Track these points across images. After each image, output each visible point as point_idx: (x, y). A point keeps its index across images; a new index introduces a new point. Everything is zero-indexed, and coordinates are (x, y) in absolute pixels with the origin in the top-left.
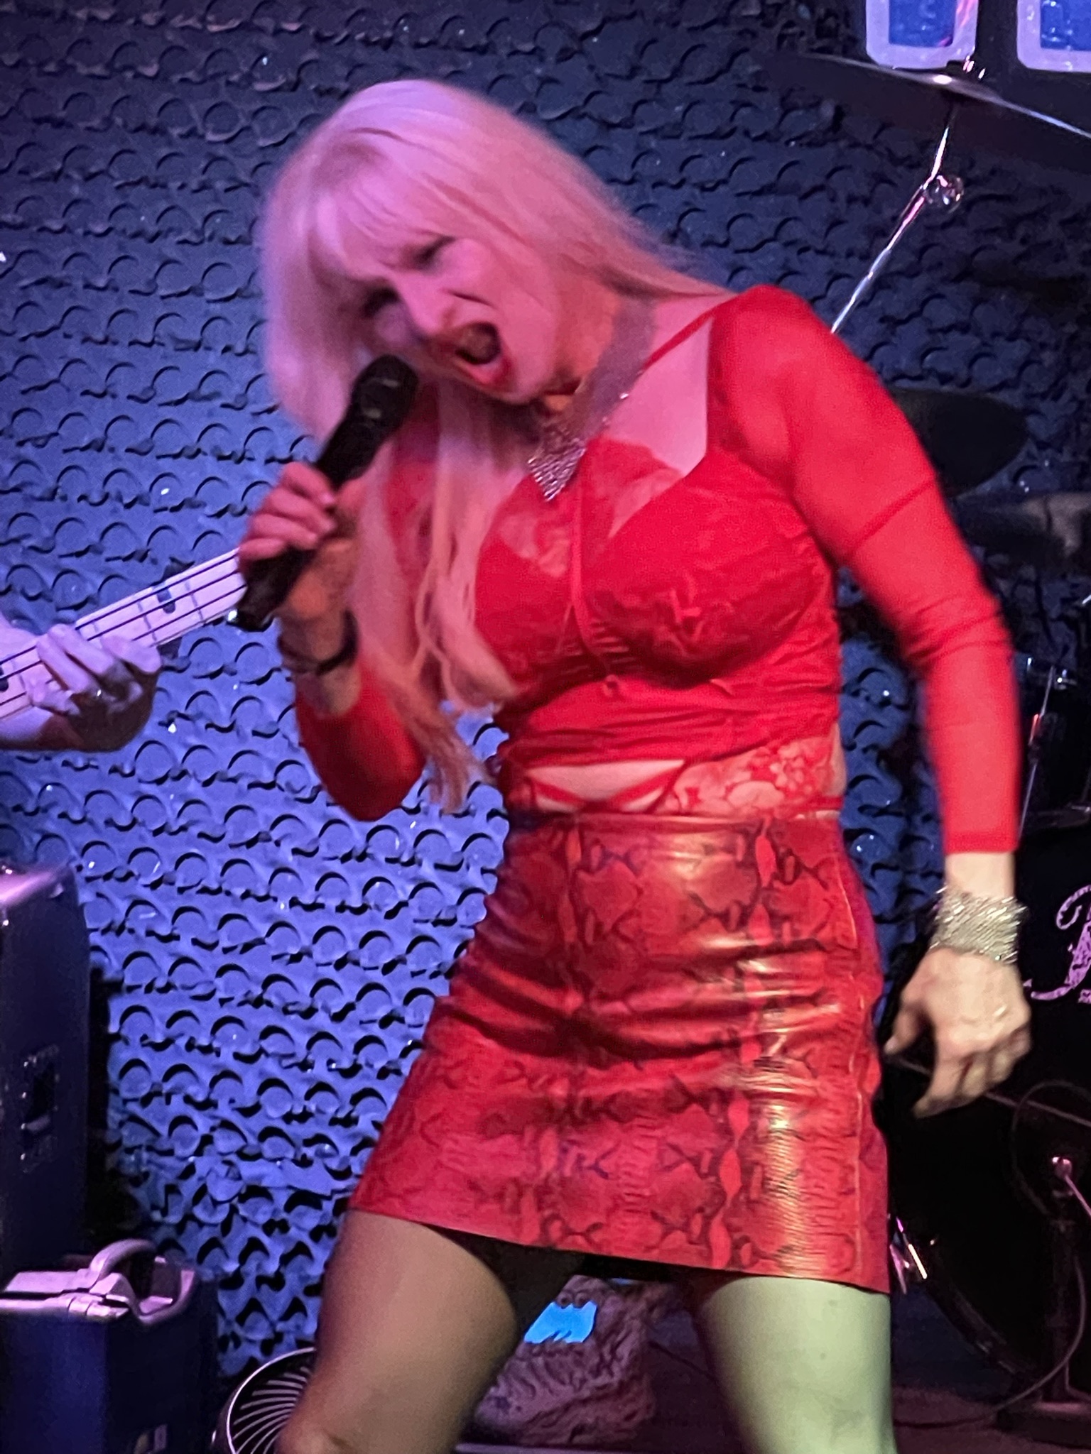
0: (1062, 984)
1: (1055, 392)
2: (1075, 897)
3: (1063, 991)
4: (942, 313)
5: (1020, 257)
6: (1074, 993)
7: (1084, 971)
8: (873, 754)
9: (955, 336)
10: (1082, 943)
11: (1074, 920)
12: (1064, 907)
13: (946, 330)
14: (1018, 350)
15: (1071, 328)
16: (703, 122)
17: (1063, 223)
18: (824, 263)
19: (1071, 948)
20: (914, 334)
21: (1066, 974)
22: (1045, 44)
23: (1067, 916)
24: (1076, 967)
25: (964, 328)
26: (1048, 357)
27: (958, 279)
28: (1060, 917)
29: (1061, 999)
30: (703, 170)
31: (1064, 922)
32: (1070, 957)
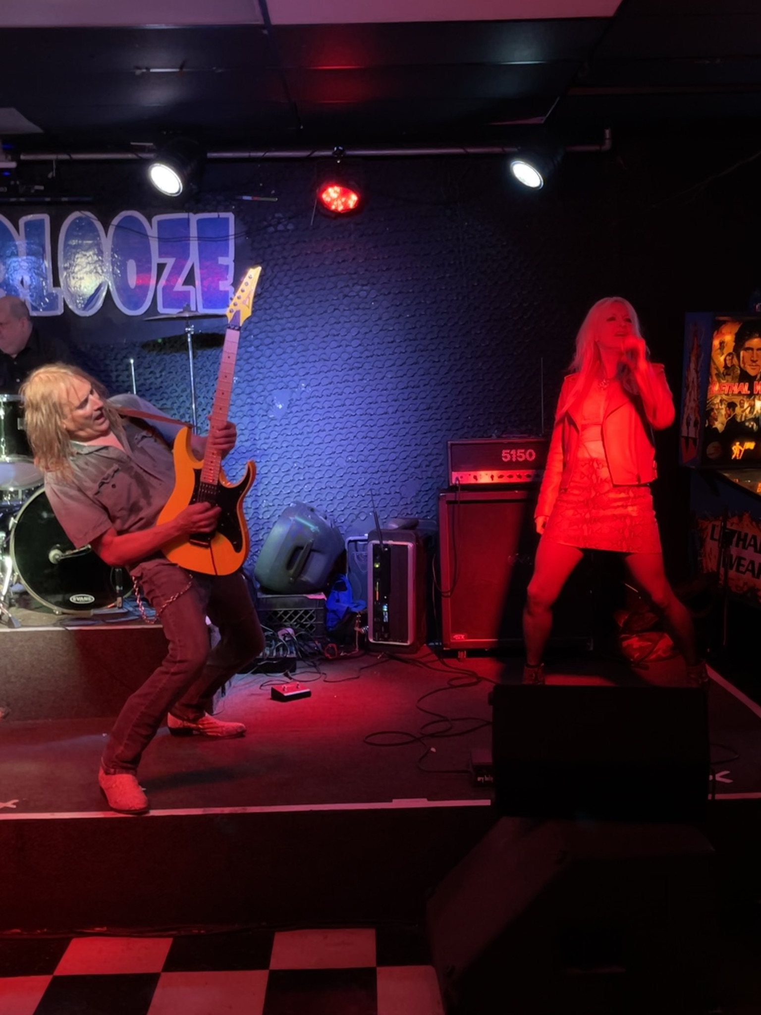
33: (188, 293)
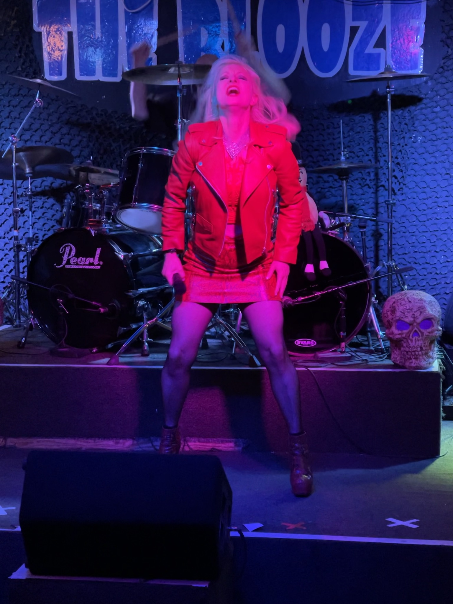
0: (61, 264)
1: (88, 146)
2: (63, 246)
3: (62, 266)
4: (64, 130)
5: (78, 119)
6: (64, 266)
7: (66, 261)
8: (55, 221)
9: (67, 136)
10: (65, 256)
11: (63, 251)
12: (61, 249)
13: (65, 135)
14: (80, 138)
15: (89, 133)
16: (13, 92)
17: (86, 112)
18: (40, 121)
19: (63, 257)
20: (58, 136)
21: (62, 262)
22: (81, 75)
23: (62, 250)
24: (65, 260)
25: (68, 134)
26: (85, 139)
27: (66, 124)
28: (60, 251)
29: (62, 267)
30: (14, 103)
31: (61, 252)
32: (63, 259)
33: (379, 55)
